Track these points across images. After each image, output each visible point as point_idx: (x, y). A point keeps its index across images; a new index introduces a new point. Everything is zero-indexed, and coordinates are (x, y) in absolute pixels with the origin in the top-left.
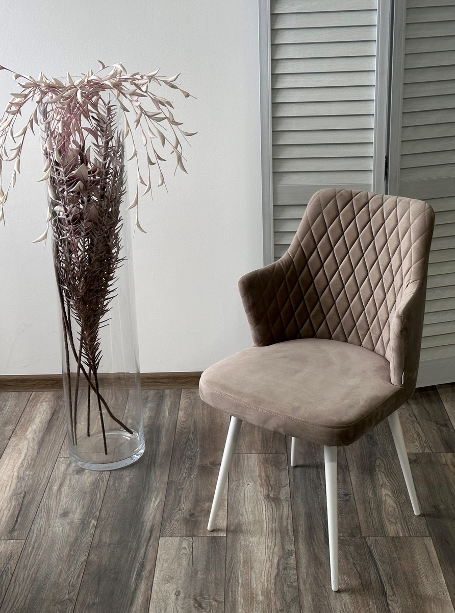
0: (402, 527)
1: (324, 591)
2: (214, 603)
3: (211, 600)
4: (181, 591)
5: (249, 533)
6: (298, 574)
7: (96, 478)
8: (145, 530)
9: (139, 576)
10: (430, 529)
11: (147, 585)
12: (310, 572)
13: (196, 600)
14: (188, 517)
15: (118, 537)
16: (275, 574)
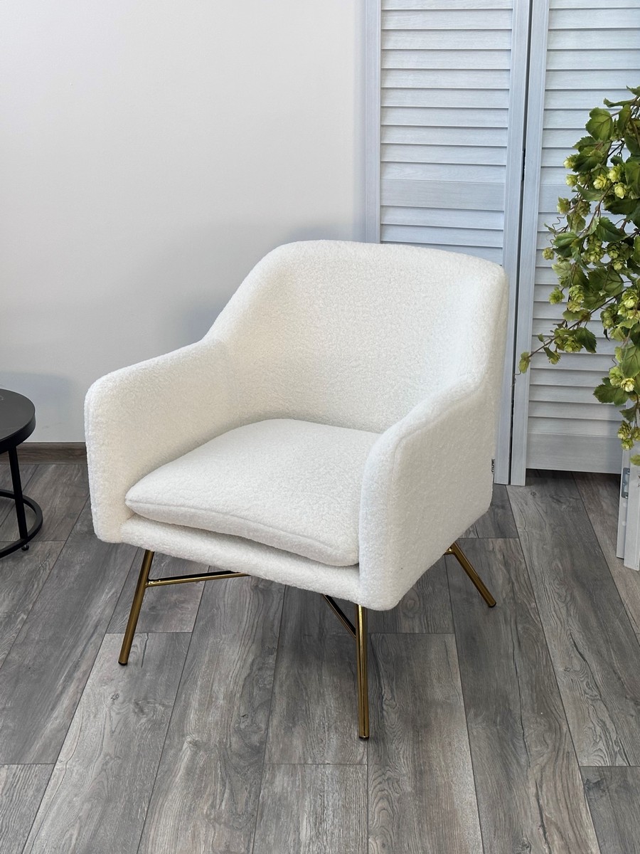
0: (421, 622)
1: (304, 694)
2: (160, 708)
3: (157, 705)
4: (121, 694)
5: (222, 629)
6: (275, 676)
7: (37, 566)
8: (88, 626)
9: (70, 677)
10: (456, 625)
11: (77, 687)
12: (291, 673)
13: (138, 704)
14: (148, 610)
15: (50, 634)
16: (246, 675)
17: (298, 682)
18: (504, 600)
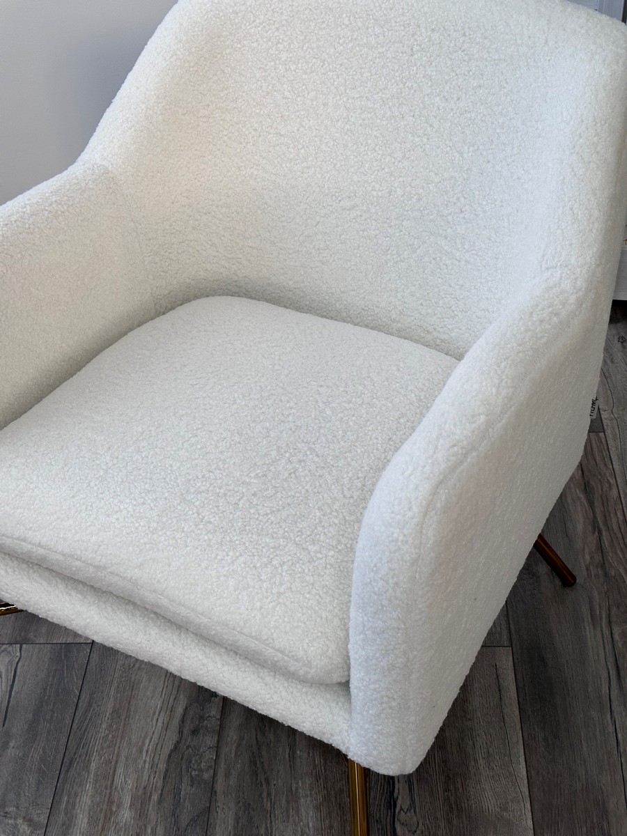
1: (265, 794)
2: (24, 828)
6: (218, 748)
10: (512, 626)
12: (244, 742)
16: (171, 747)
17: (255, 764)
18: (588, 569)
